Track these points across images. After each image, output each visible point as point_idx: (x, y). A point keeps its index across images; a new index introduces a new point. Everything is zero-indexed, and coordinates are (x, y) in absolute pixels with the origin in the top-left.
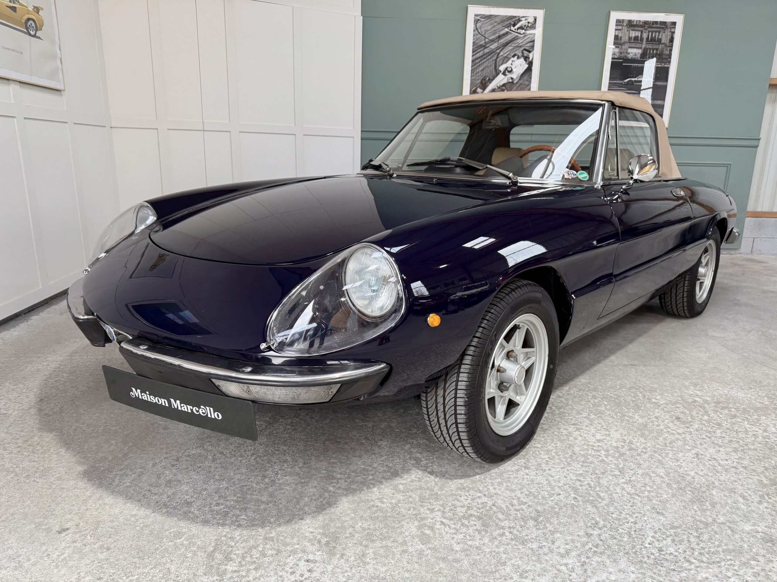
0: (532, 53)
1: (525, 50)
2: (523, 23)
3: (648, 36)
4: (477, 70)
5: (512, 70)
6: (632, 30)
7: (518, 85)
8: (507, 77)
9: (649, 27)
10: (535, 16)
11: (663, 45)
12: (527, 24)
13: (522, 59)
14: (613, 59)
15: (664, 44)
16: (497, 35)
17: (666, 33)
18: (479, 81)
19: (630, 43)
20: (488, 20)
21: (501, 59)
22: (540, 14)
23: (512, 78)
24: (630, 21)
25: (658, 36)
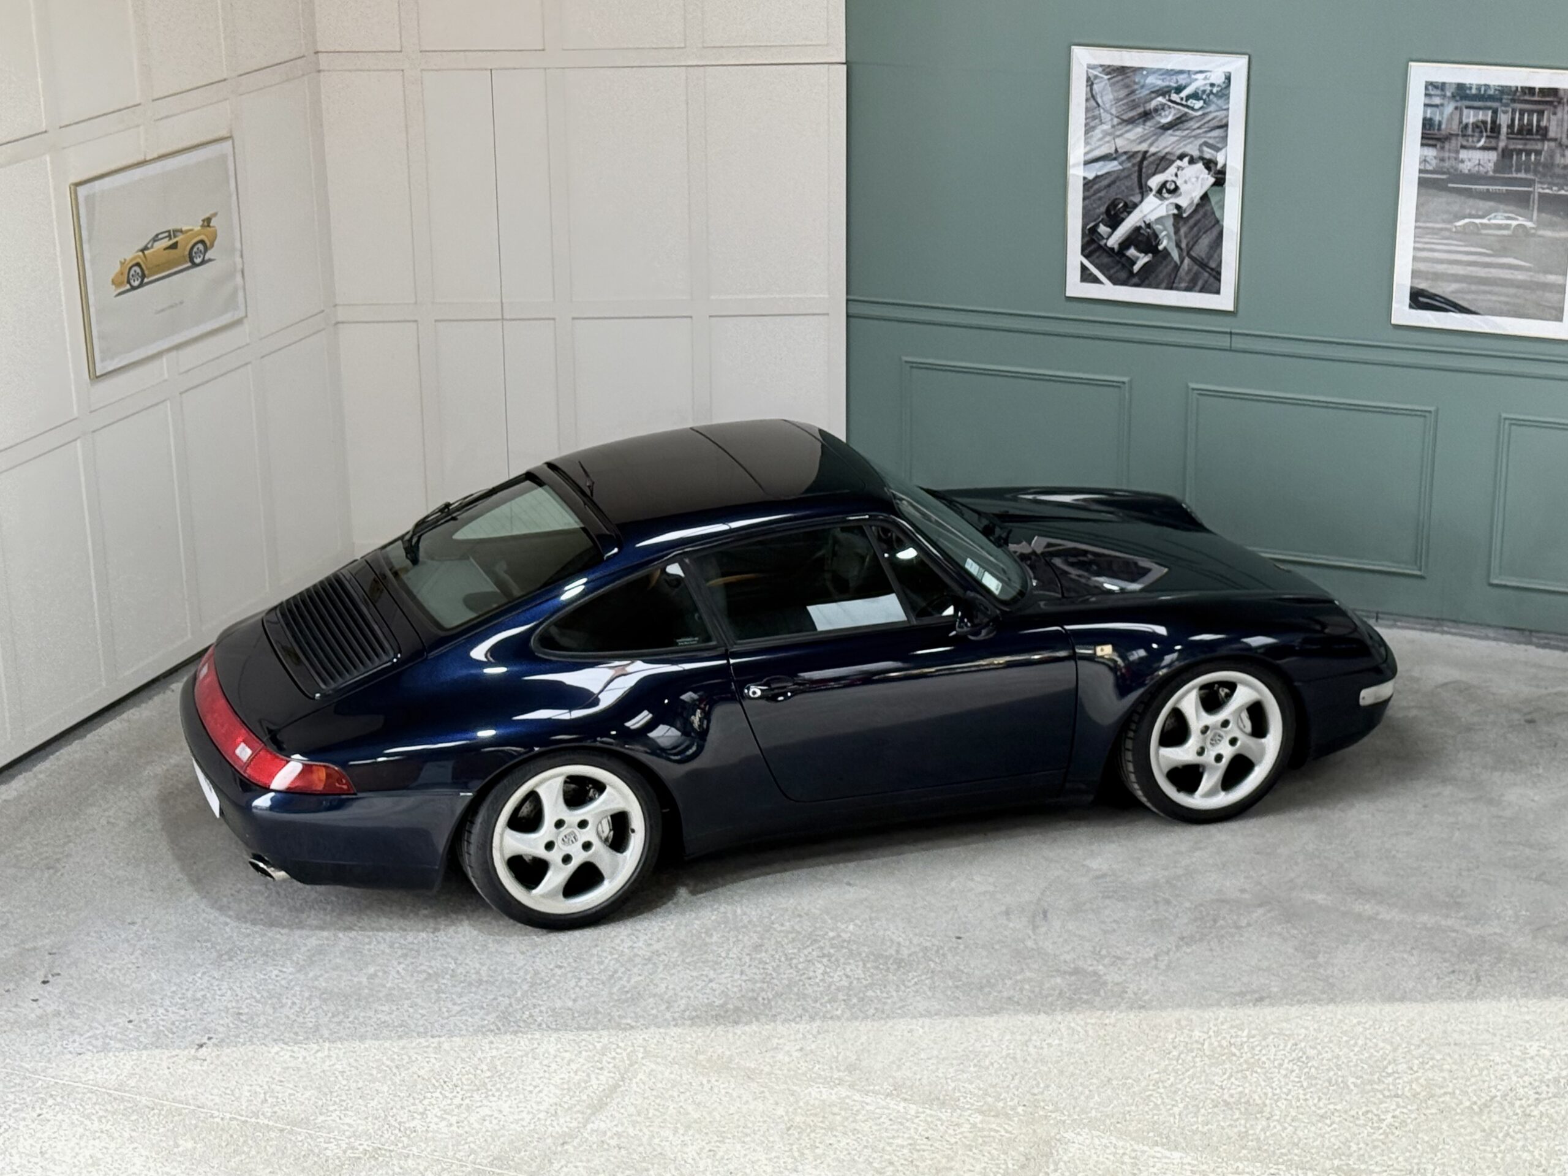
0: (1223, 151)
1: (1206, 144)
2: (1199, 83)
3: (1513, 120)
4: (1096, 187)
5: (1177, 188)
6: (1468, 107)
7: (1192, 222)
8: (1167, 202)
9: (1513, 101)
10: (1227, 69)
11: (1553, 144)
12: (1208, 88)
13: (1200, 166)
14: (1421, 171)
15: (1555, 140)
16: (1141, 110)
17: (1560, 114)
18: (1103, 209)
19: (1464, 136)
20: (1120, 78)
21: (1152, 163)
22: (1237, 65)
23: (1178, 207)
24: (1461, 87)
25: (1538, 121)
